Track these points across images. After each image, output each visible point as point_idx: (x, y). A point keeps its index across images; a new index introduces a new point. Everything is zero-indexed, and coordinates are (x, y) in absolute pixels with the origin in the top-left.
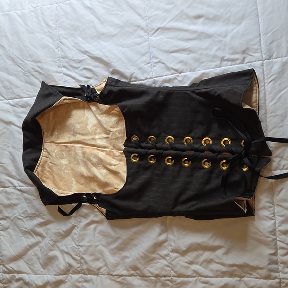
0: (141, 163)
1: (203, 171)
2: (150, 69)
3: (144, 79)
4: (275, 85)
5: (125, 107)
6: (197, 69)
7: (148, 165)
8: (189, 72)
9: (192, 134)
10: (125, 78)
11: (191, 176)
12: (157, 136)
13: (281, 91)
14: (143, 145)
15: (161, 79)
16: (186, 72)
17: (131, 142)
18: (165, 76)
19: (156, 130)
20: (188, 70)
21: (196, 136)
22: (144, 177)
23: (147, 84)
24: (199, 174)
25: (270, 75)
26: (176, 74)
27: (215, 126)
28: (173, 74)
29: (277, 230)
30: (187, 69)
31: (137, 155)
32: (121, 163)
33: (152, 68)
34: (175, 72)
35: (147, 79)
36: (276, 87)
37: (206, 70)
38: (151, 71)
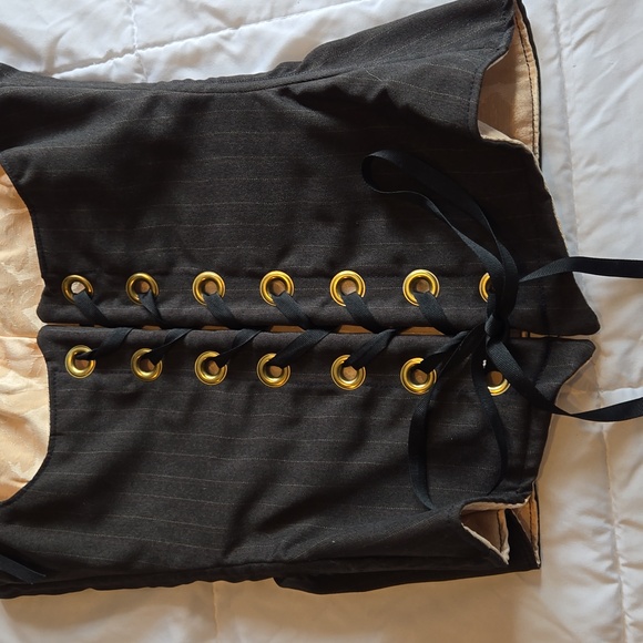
0: (105, 379)
1: (337, 401)
2: (121, 16)
3: (101, 56)
4: (602, 51)
5: (24, 162)
6: (297, 7)
7: (131, 387)
8: (270, 18)
9: (290, 261)
10: (32, 55)
11: (293, 422)
12: (160, 273)
13: (624, 75)
14: (107, 309)
15: (162, 53)
16: (258, 21)
17: (65, 302)
18: (179, 39)
19: (155, 251)
20: (266, 12)
21: (308, 267)
22: (118, 434)
23: (115, 75)
24: (323, 413)
25: (580, 14)
26: (218, 29)
27: (377, 225)
28: (207, 31)
29: (628, 620)
30: (260, 10)
31: (88, 350)
32: (33, 381)
33: (129, 11)
34: (216, 22)
35: (110, 55)
36: (606, 61)
37: (331, 8)
38: (125, 23)
